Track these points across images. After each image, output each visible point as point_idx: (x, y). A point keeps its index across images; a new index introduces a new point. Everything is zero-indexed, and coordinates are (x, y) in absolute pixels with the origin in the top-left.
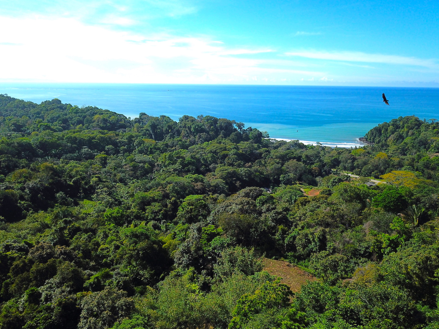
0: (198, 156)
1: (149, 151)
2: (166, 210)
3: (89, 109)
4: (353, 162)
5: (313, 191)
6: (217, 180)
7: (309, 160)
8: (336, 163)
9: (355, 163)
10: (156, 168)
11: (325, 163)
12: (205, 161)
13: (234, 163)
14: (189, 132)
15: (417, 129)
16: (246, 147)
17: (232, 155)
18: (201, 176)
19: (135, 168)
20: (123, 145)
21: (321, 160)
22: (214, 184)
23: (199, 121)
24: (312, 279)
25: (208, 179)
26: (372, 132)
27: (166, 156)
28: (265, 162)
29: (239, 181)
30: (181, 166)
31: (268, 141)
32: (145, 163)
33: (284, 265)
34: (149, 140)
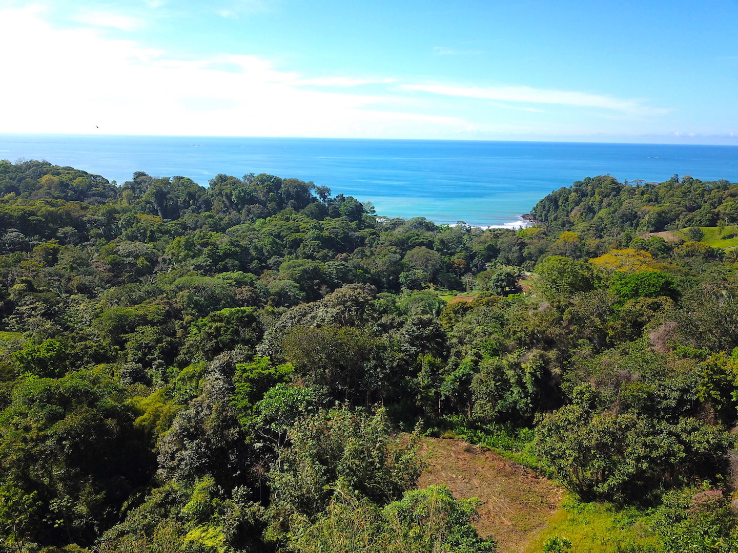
0: (244, 243)
1: (148, 235)
2: (171, 341)
3: (30, 165)
4: (521, 249)
5: (459, 297)
6: (282, 281)
7: (446, 247)
8: (492, 253)
9: (525, 252)
10: (161, 265)
11: (475, 253)
12: (259, 252)
13: (315, 253)
14: (228, 204)
15: (615, 196)
16: (337, 226)
17: (311, 240)
18: (250, 275)
19: (117, 267)
20: (96, 227)
21: (467, 247)
22: (277, 289)
23: (246, 184)
24: (538, 483)
25: (265, 282)
26: (542, 204)
27: (179, 242)
28: (372, 252)
29: (326, 286)
30: (211, 260)
31: (374, 218)
32: (137, 257)
33: (458, 448)
34: (150, 217)
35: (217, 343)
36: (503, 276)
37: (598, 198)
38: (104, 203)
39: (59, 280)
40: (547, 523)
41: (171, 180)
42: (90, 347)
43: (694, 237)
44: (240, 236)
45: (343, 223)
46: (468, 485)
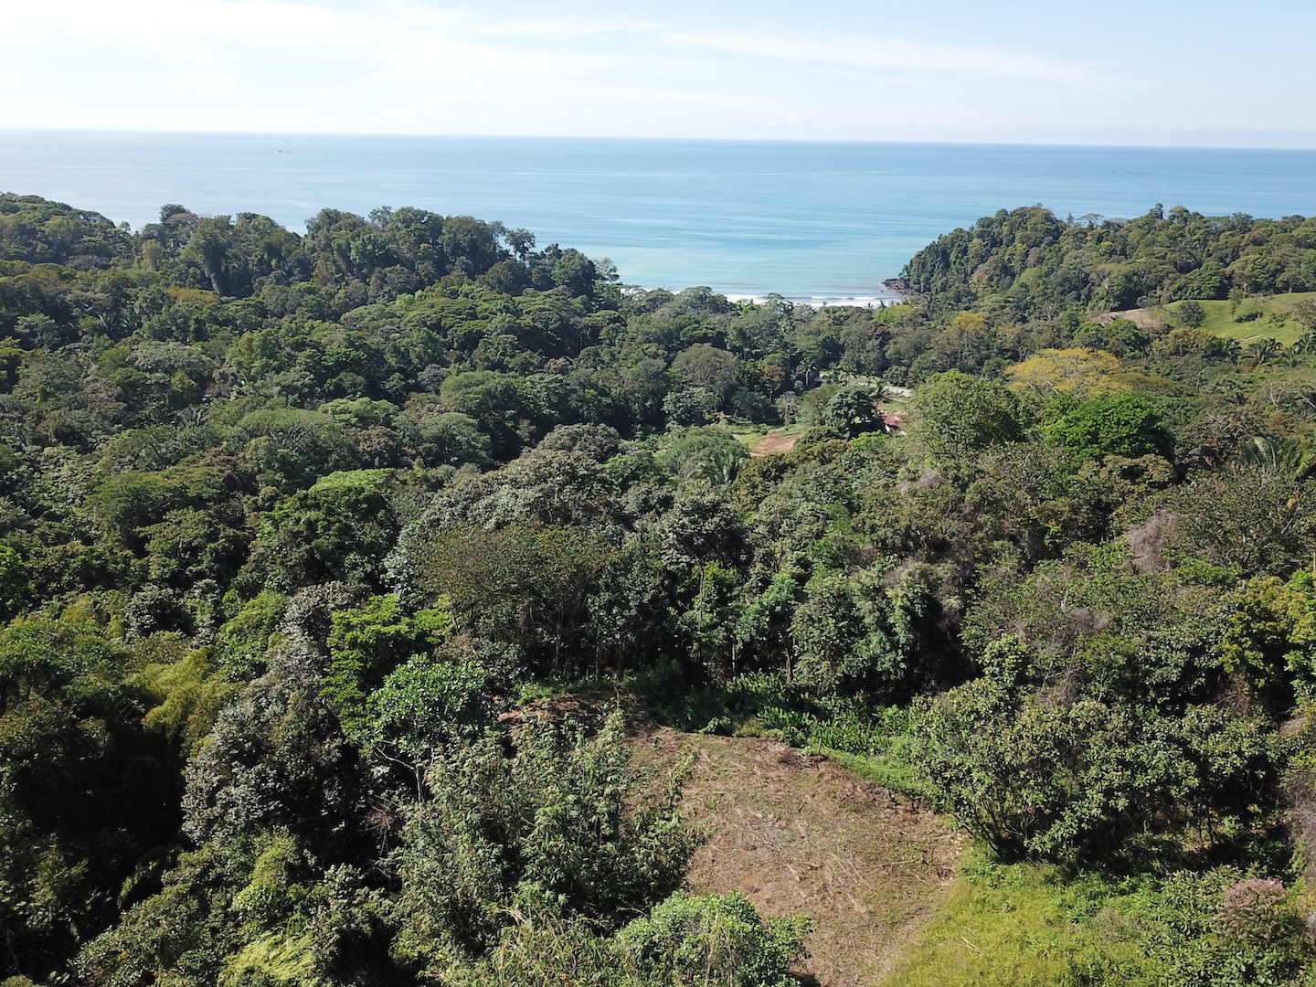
0: (374, 341)
1: (192, 328)
2: (236, 536)
4: (882, 345)
5: (771, 440)
6: (445, 415)
7: (748, 345)
8: (831, 352)
9: (890, 351)
10: (217, 387)
11: (801, 353)
12: (403, 357)
13: (508, 358)
14: (344, 267)
15: (1050, 244)
16: (547, 306)
17: (498, 334)
18: (384, 403)
19: (132, 393)
20: (91, 313)
21: (787, 343)
22: (434, 431)
23: (377, 227)
24: (916, 822)
25: (413, 416)
26: (920, 260)
27: (251, 341)
28: (612, 355)
29: (529, 422)
30: (312, 376)
31: (616, 289)
32: (170, 371)
33: (767, 757)
34: (195, 293)
35: (310, 551)
36: (849, 398)
37: (1020, 247)
38: (106, 267)
39: (20, 420)
40: (934, 907)
41: (234, 221)
42: (73, 556)
43: (1186, 320)
44: (367, 328)
45: (559, 300)
46: (785, 832)
